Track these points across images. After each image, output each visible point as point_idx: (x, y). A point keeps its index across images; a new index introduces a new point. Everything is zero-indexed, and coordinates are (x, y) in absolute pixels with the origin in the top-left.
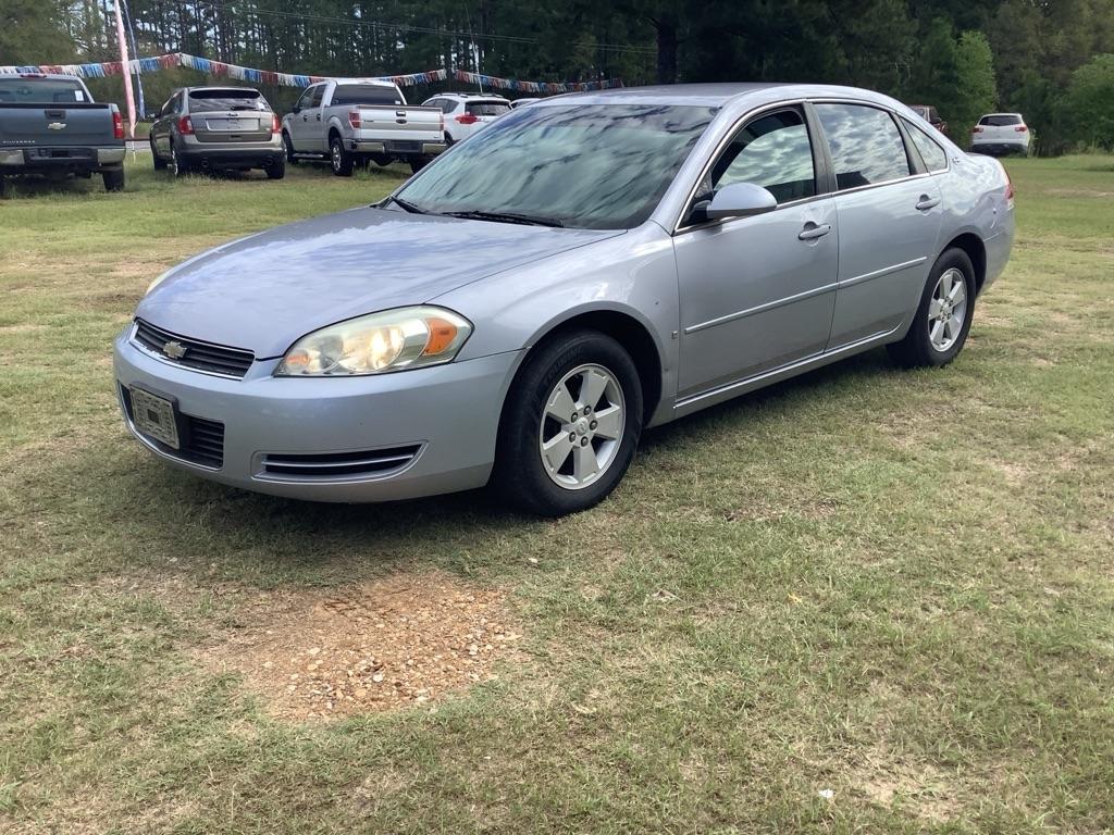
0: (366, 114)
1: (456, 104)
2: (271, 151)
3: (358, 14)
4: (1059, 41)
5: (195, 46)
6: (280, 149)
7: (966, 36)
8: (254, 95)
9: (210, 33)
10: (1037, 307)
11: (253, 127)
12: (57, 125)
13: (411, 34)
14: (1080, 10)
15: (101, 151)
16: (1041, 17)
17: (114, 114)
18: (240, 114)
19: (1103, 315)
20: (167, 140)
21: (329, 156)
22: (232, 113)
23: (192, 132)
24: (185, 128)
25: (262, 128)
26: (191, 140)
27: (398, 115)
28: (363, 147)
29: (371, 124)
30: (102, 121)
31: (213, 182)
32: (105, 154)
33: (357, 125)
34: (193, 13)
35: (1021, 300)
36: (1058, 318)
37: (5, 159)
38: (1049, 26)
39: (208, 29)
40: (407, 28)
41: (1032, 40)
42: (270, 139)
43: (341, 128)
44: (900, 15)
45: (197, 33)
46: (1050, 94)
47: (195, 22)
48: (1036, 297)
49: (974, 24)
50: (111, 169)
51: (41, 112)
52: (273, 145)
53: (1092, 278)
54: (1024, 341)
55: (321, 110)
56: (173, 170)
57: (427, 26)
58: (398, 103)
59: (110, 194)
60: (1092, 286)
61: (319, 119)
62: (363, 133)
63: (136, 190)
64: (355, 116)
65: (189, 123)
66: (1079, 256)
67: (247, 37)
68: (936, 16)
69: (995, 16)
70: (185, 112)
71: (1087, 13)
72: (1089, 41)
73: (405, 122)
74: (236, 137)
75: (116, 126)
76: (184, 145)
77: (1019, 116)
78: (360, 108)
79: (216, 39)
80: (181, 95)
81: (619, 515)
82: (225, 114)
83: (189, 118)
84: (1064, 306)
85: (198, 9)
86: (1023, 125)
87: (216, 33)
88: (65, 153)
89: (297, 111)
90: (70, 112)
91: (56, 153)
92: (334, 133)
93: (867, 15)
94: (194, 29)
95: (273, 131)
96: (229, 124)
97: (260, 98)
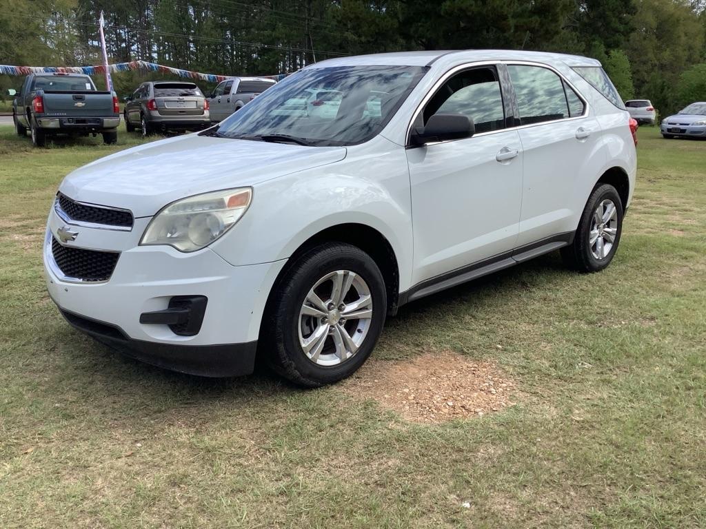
1: (312, 94)
2: (203, 121)
4: (667, 55)
6: (208, 120)
7: (613, 53)
8: (192, 87)
11: (193, 106)
12: (80, 104)
14: (679, 37)
15: (105, 120)
16: (655, 41)
17: (114, 98)
18: (185, 98)
20: (138, 113)
22: (181, 98)
23: (156, 109)
24: (152, 106)
25: (198, 107)
26: (156, 114)
30: (107, 102)
32: (108, 122)
37: (48, 124)
38: (660, 47)
41: (651, 55)
42: (203, 113)
44: (573, 40)
46: (666, 87)
49: (616, 45)
50: (111, 131)
51: (70, 96)
52: (204, 117)
55: (230, 96)
56: (141, 132)
59: (109, 146)
61: (228, 101)
63: (124, 144)
65: (154, 104)
68: (594, 40)
69: (628, 41)
70: (151, 97)
71: (683, 38)
72: (684, 55)
74: (182, 112)
75: (114, 105)
76: (151, 117)
77: (649, 101)
80: (147, 86)
82: (176, 98)
83: (154, 100)
86: (651, 107)
88: (84, 121)
89: (214, 96)
90: (87, 96)
91: (78, 121)
93: (554, 40)
95: (205, 109)
96: (178, 104)
97: (197, 88)
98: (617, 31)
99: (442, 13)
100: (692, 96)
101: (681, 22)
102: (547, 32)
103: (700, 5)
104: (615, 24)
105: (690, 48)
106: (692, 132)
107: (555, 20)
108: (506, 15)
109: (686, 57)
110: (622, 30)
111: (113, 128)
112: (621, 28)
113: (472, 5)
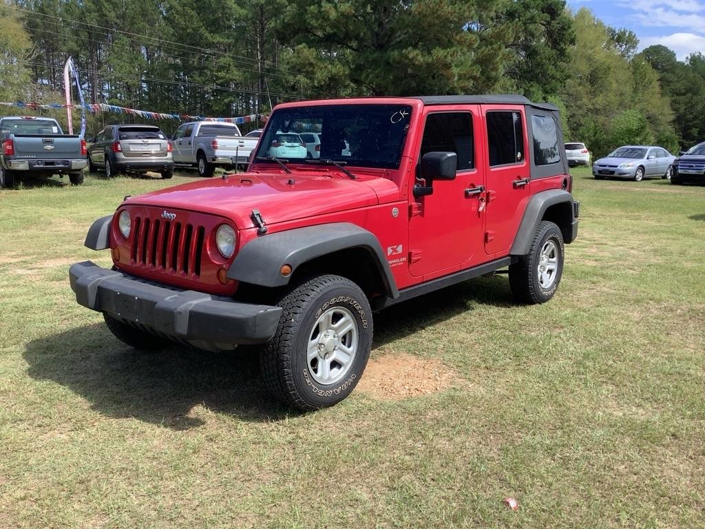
0: (220, 141)
2: (166, 162)
4: (600, 100)
6: (172, 161)
7: (550, 98)
8: (156, 130)
11: (157, 149)
12: (49, 147)
14: (611, 83)
15: (74, 161)
16: (589, 87)
17: (82, 141)
18: (149, 141)
21: (197, 165)
22: (145, 140)
23: (121, 152)
24: (116, 148)
25: (162, 149)
26: (122, 156)
27: (238, 142)
28: (220, 160)
29: (224, 148)
30: (75, 145)
31: (133, 180)
32: (75, 164)
33: (216, 148)
37: (18, 166)
38: (594, 92)
41: (585, 100)
42: (167, 155)
43: (205, 150)
44: (513, 87)
49: (553, 91)
50: (78, 173)
51: (40, 139)
52: (168, 159)
55: (192, 139)
56: (107, 174)
58: (236, 135)
61: (190, 144)
62: (219, 153)
64: (214, 143)
69: (564, 86)
70: (115, 139)
71: (615, 85)
72: (615, 100)
73: (244, 146)
74: (147, 154)
75: (82, 148)
76: (117, 159)
77: (583, 144)
78: (218, 138)
82: (140, 141)
83: (119, 144)
84: (635, 246)
86: (585, 149)
88: (52, 163)
89: (174, 139)
90: (56, 140)
91: (47, 163)
92: (201, 154)
95: (168, 151)
96: (142, 147)
97: (160, 131)
98: (553, 77)
99: (391, 61)
101: (612, 69)
102: (489, 78)
103: (629, 54)
104: (551, 70)
105: (622, 94)
107: (495, 69)
108: (450, 64)
109: (618, 102)
110: (558, 77)
111: (80, 170)
112: (558, 75)
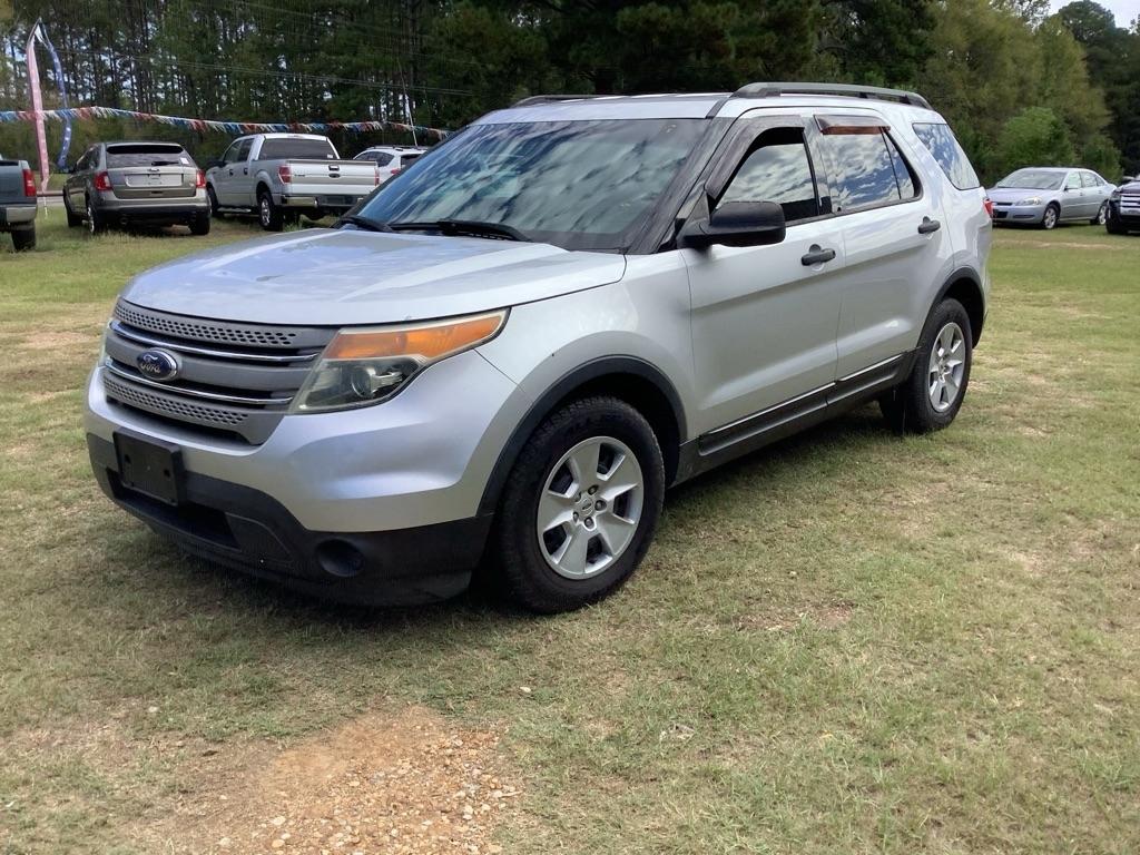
0: (296, 168)
1: (391, 157)
2: (194, 207)
3: (283, 65)
4: (985, 93)
5: (110, 97)
6: (205, 205)
8: (176, 150)
9: (127, 83)
10: (1011, 369)
11: (175, 182)
13: (338, 85)
14: (1005, 64)
15: (9, 209)
16: (967, 72)
17: (25, 172)
18: (162, 169)
19: (1079, 378)
20: (83, 196)
21: (257, 210)
22: (154, 168)
23: (110, 189)
24: (103, 184)
25: (185, 184)
26: (111, 196)
27: (331, 169)
28: (294, 201)
29: (302, 179)
30: (11, 179)
31: (134, 239)
32: (14, 212)
33: (287, 180)
34: (108, 63)
35: (994, 361)
36: (1035, 380)
38: (975, 79)
39: (125, 80)
40: (335, 80)
41: (960, 93)
42: (195, 194)
43: (269, 182)
44: (833, 70)
45: (112, 84)
46: (981, 144)
47: (110, 72)
48: (1007, 358)
50: (23, 228)
52: (197, 201)
53: (1060, 336)
54: (1006, 407)
55: (249, 164)
56: (87, 227)
57: (356, 77)
58: (330, 156)
59: (20, 254)
60: (1061, 345)
61: (246, 173)
62: (293, 188)
63: (49, 249)
64: (285, 170)
65: (106, 179)
66: (1039, 311)
67: (166, 88)
68: (869, 70)
69: (924, 71)
70: (102, 167)
71: (1011, 67)
72: (1011, 92)
73: (338, 176)
74: (157, 192)
75: (26, 184)
76: (101, 202)
78: (291, 162)
79: (133, 90)
80: (98, 149)
81: (616, 627)
82: (144, 169)
83: (106, 174)
84: (1038, 366)
85: (114, 60)
87: (133, 84)
89: (222, 165)
92: (262, 188)
93: (802, 70)
94: (110, 79)
95: (197, 186)
96: (149, 179)
97: (184, 152)
98: (905, 55)
99: (618, 28)
100: (1021, 157)
101: (1006, 41)
102: (790, 57)
103: (1036, 15)
104: (902, 44)
105: (1022, 82)
106: (1015, 217)
107: (802, 39)
108: (722, 31)
109: (1015, 96)
110: (913, 54)
111: (26, 223)
112: (912, 50)
113: (665, 15)
